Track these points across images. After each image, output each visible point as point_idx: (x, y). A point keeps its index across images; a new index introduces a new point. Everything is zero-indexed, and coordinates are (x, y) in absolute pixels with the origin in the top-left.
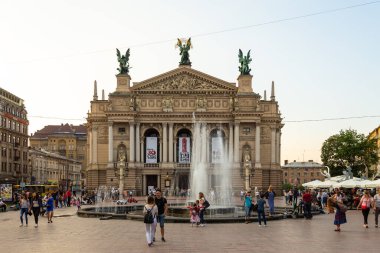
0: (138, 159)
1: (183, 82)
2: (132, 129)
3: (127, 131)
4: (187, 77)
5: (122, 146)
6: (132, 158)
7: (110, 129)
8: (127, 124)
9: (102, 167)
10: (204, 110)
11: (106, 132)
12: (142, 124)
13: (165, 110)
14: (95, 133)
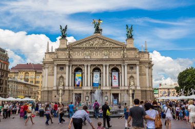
0: (70, 85)
1: (96, 42)
2: (67, 68)
3: (64, 69)
4: (98, 40)
5: (62, 77)
6: (67, 84)
7: (55, 68)
8: (65, 65)
9: (50, 89)
10: (107, 57)
11: (53, 70)
12: (73, 65)
13: (86, 57)
14: (47, 70)
